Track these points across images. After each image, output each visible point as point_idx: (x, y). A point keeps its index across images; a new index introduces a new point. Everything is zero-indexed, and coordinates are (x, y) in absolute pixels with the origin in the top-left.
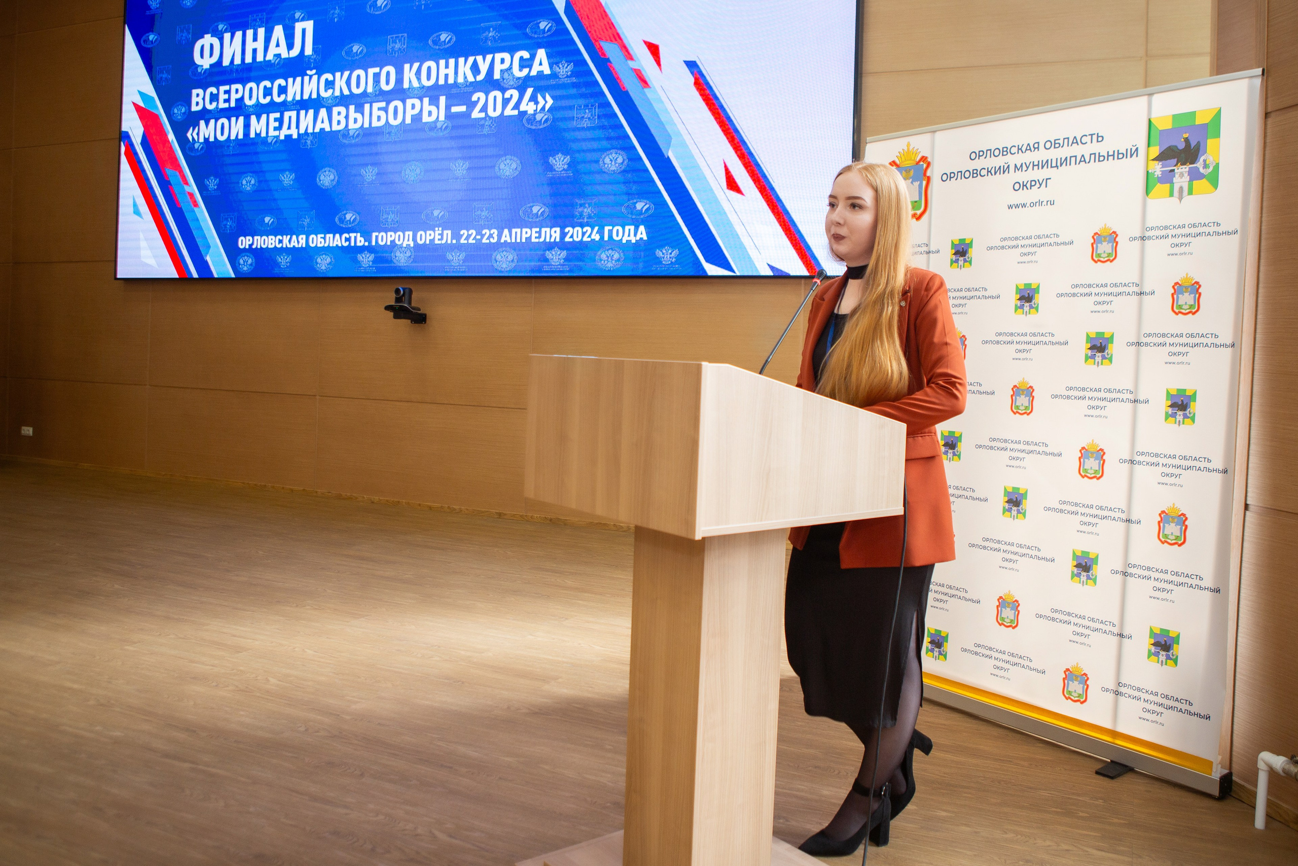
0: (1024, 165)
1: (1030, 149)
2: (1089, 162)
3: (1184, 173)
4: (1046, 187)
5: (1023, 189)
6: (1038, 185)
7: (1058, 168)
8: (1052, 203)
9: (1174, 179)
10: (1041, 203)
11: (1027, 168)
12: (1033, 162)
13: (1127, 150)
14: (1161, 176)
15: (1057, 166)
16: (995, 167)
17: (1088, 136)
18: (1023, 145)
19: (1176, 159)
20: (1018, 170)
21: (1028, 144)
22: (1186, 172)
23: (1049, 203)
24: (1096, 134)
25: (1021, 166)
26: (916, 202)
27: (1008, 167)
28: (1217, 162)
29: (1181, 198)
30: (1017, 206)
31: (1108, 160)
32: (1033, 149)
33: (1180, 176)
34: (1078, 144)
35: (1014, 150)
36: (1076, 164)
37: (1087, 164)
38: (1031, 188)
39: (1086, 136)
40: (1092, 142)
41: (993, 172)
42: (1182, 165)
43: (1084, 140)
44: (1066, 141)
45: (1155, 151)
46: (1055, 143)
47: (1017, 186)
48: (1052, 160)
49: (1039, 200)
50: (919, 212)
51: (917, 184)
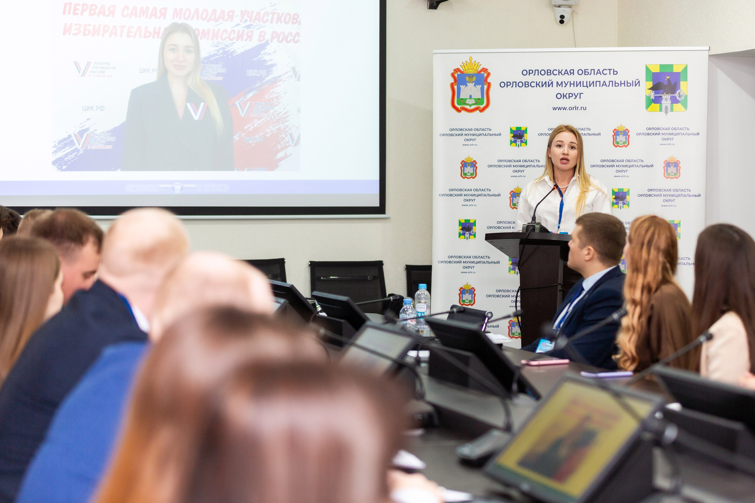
0: (563, 83)
1: (568, 73)
2: (609, 86)
3: (668, 98)
4: (580, 98)
5: (563, 98)
6: (574, 97)
7: (588, 88)
8: (585, 109)
9: (662, 101)
10: (577, 108)
11: (566, 85)
12: (570, 82)
13: (633, 81)
14: (654, 99)
15: (587, 86)
16: (542, 82)
17: (607, 70)
18: (562, 70)
19: (663, 90)
20: (560, 86)
21: (566, 70)
23: (582, 108)
24: (613, 70)
25: (562, 83)
26: (479, 99)
27: (552, 83)
28: (686, 94)
29: (666, 113)
30: (560, 109)
31: (621, 86)
32: (569, 74)
33: (665, 100)
34: (601, 74)
35: (556, 72)
36: (600, 86)
37: (607, 87)
38: (569, 98)
39: (606, 70)
40: (610, 74)
41: (540, 84)
42: (666, 94)
43: (605, 72)
44: (593, 71)
45: (650, 84)
46: (585, 72)
47: (559, 96)
48: (583, 82)
49: (576, 106)
50: (482, 106)
51: (479, 87)
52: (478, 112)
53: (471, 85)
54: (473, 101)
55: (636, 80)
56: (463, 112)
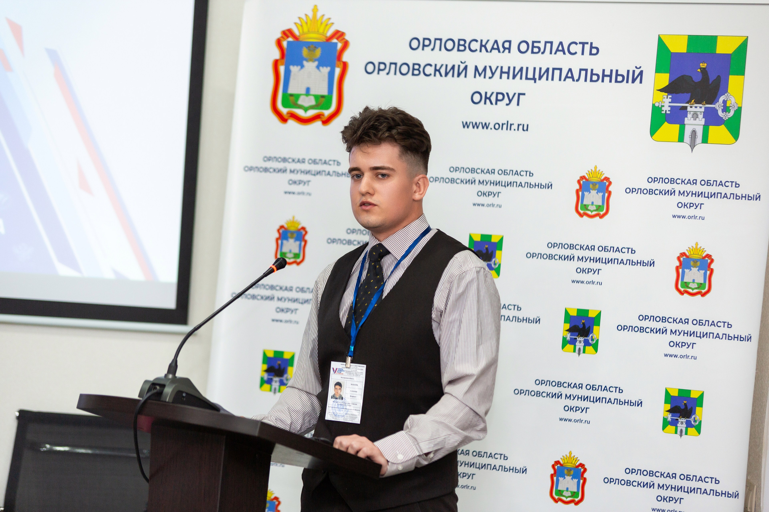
1: (498, 49)
2: (578, 80)
3: (699, 113)
4: (518, 104)
5: (485, 103)
6: (506, 100)
7: (535, 82)
8: (525, 128)
9: (686, 119)
10: (509, 126)
11: (493, 74)
12: (502, 67)
13: (628, 71)
14: (669, 112)
15: (534, 79)
16: (446, 66)
17: (578, 45)
18: (488, 41)
19: (690, 94)
20: (480, 75)
21: (496, 42)
22: (701, 112)
23: (521, 127)
24: (589, 44)
25: (485, 69)
26: (323, 97)
27: (466, 68)
28: (740, 106)
29: (693, 145)
30: (476, 125)
31: (603, 81)
32: (501, 49)
33: (693, 117)
34: (564, 53)
35: (475, 46)
36: (560, 79)
37: (575, 82)
38: (496, 104)
39: (576, 43)
40: (582, 54)
41: (443, 71)
42: (696, 102)
43: (573, 48)
44: (548, 45)
45: (664, 80)
46: (533, 47)
47: (477, 98)
48: (527, 68)
49: (508, 122)
50: (327, 113)
51: (326, 70)
52: (318, 123)
53: (310, 66)
54: (310, 101)
55: (635, 69)
56: (291, 122)
